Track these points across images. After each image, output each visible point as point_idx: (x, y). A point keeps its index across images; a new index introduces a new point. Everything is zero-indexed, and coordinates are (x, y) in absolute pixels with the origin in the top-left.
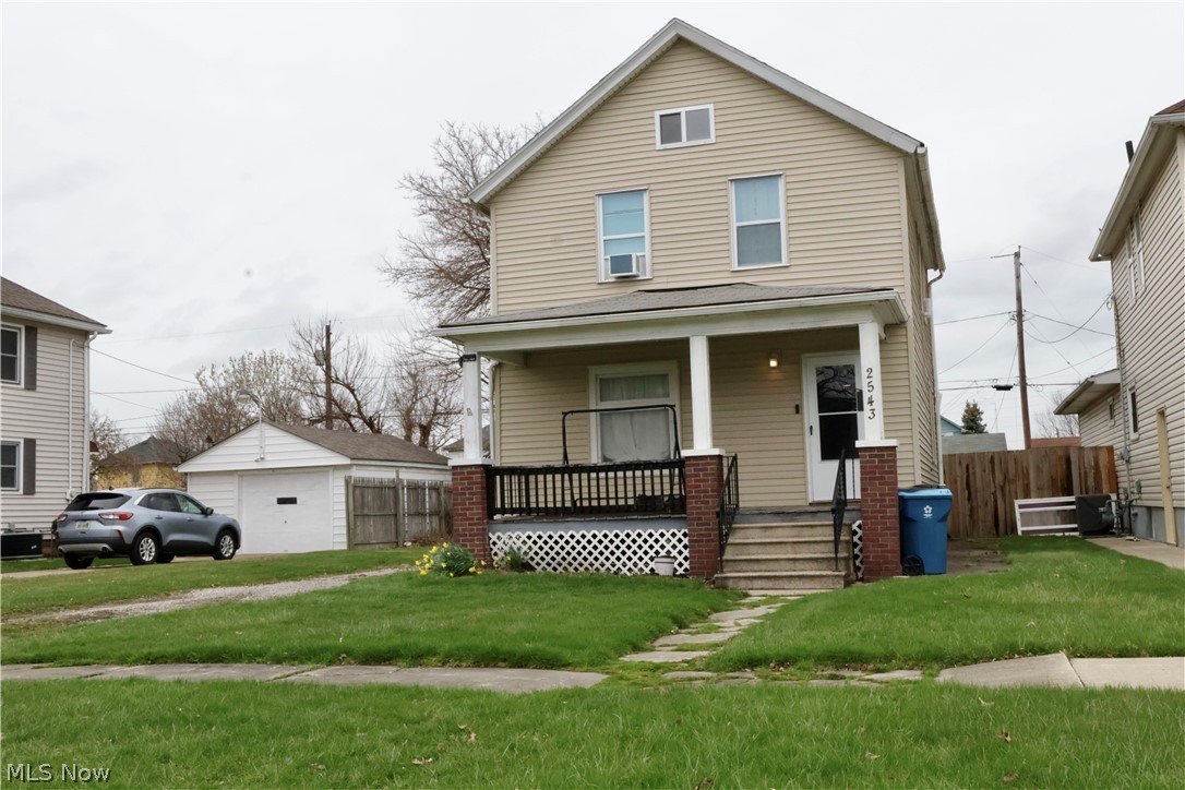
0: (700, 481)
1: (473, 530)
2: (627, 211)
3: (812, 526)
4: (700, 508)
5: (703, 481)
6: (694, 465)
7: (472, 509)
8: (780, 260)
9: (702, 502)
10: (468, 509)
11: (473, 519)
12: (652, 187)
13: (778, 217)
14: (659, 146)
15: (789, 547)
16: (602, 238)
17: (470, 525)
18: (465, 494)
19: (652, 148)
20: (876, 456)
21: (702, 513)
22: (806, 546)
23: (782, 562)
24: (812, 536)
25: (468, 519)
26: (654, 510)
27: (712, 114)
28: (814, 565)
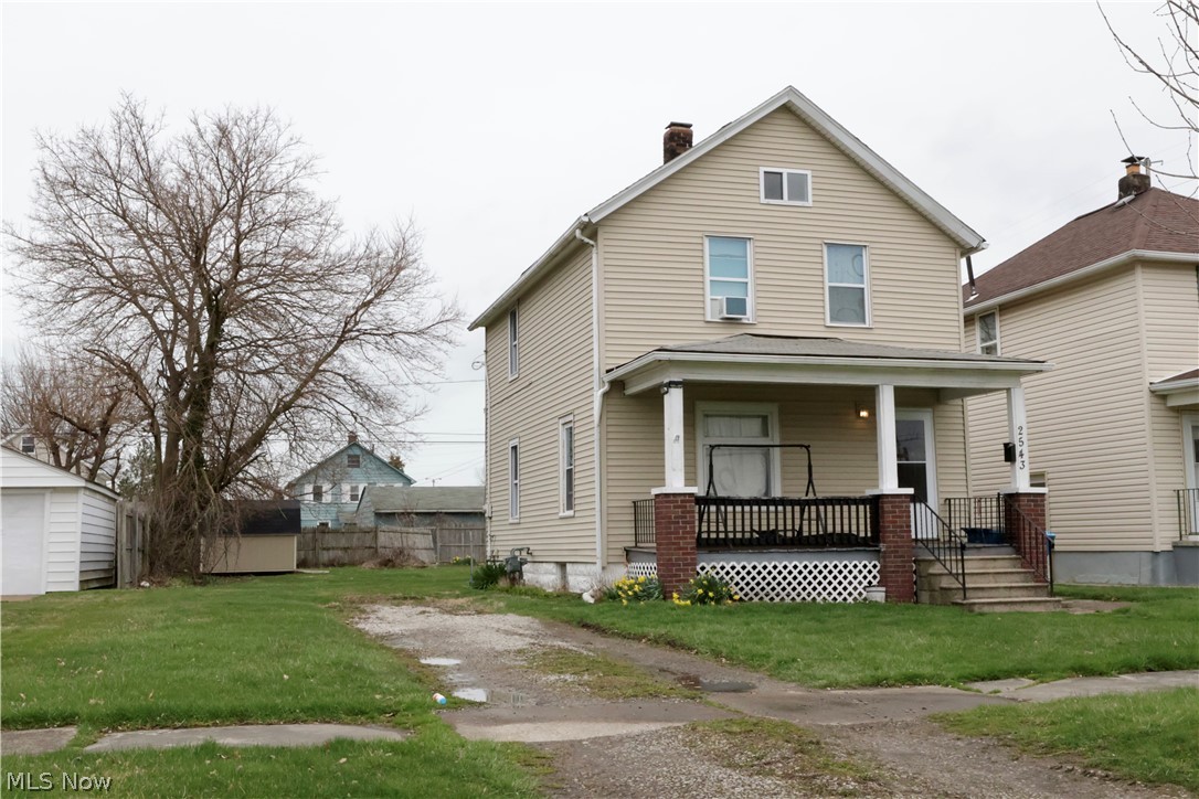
0: (897, 517)
1: (686, 559)
2: (731, 256)
3: (994, 559)
4: (897, 542)
5: (900, 517)
6: (891, 502)
7: (685, 538)
8: (864, 322)
9: (899, 537)
10: (681, 538)
11: (687, 549)
12: (758, 237)
13: (863, 283)
14: (763, 200)
15: (991, 577)
16: (708, 278)
17: (684, 554)
18: (678, 523)
19: (756, 200)
20: (1032, 501)
21: (898, 547)
22: (1004, 576)
23: (1001, 590)
24: (994, 568)
25: (681, 549)
26: (850, 544)
27: (810, 180)
28: (1025, 592)
